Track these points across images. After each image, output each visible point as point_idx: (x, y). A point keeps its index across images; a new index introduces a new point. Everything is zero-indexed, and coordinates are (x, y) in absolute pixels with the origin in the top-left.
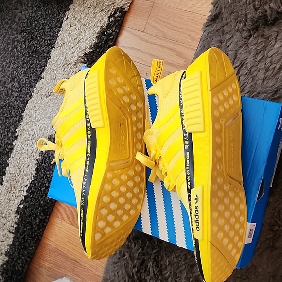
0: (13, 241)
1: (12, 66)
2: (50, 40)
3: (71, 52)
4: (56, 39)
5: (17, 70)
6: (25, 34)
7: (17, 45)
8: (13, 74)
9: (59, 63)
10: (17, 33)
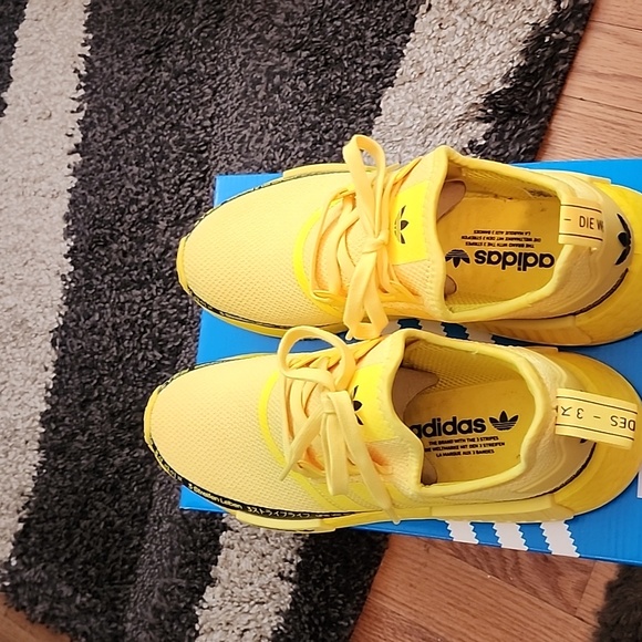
0: (294, 603)
1: (267, 138)
2: (379, 67)
3: (444, 93)
4: (398, 63)
5: (285, 148)
6: (305, 54)
7: (282, 83)
8: (274, 159)
9: (409, 124)
10: (280, 54)
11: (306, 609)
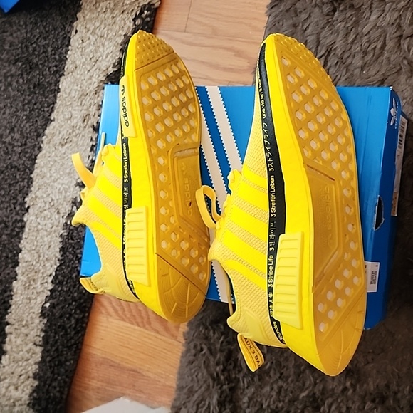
0: (42, 357)
1: (8, 111)
2: (56, 66)
3: (87, 77)
4: (65, 63)
5: (17, 116)
6: (20, 64)
7: (12, 81)
8: (12, 122)
9: (73, 95)
10: (9, 65)
11: (48, 359)
